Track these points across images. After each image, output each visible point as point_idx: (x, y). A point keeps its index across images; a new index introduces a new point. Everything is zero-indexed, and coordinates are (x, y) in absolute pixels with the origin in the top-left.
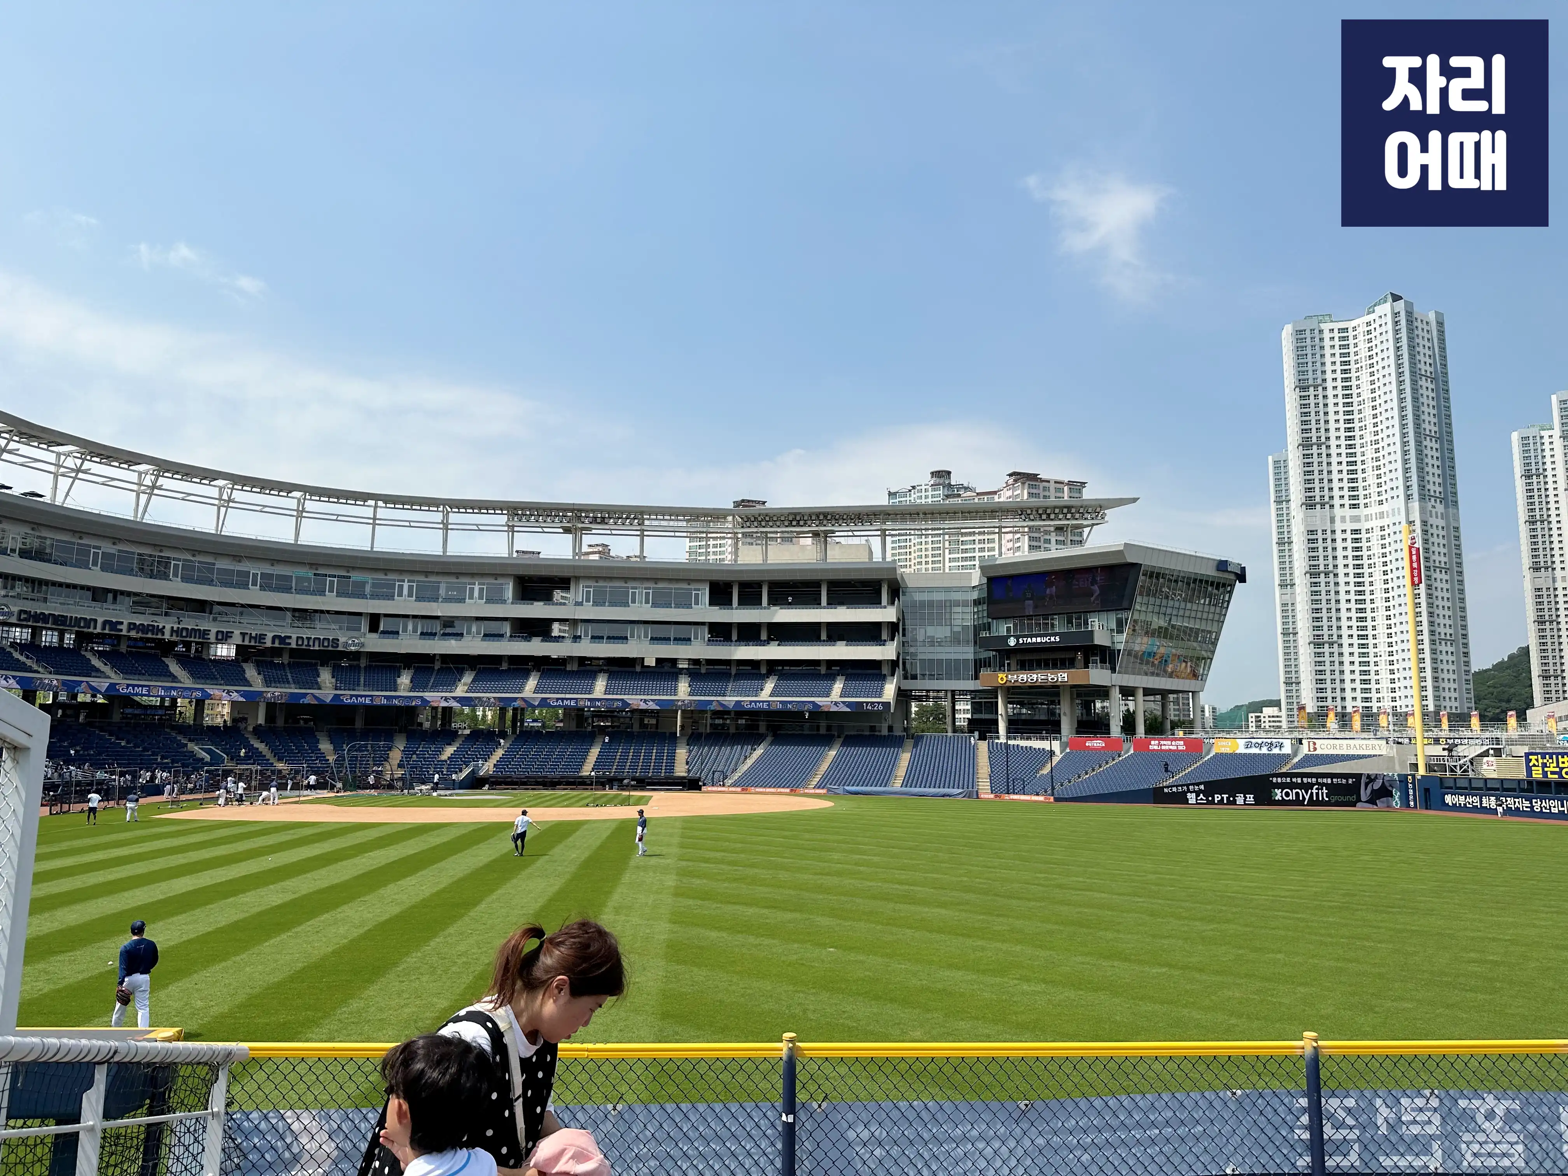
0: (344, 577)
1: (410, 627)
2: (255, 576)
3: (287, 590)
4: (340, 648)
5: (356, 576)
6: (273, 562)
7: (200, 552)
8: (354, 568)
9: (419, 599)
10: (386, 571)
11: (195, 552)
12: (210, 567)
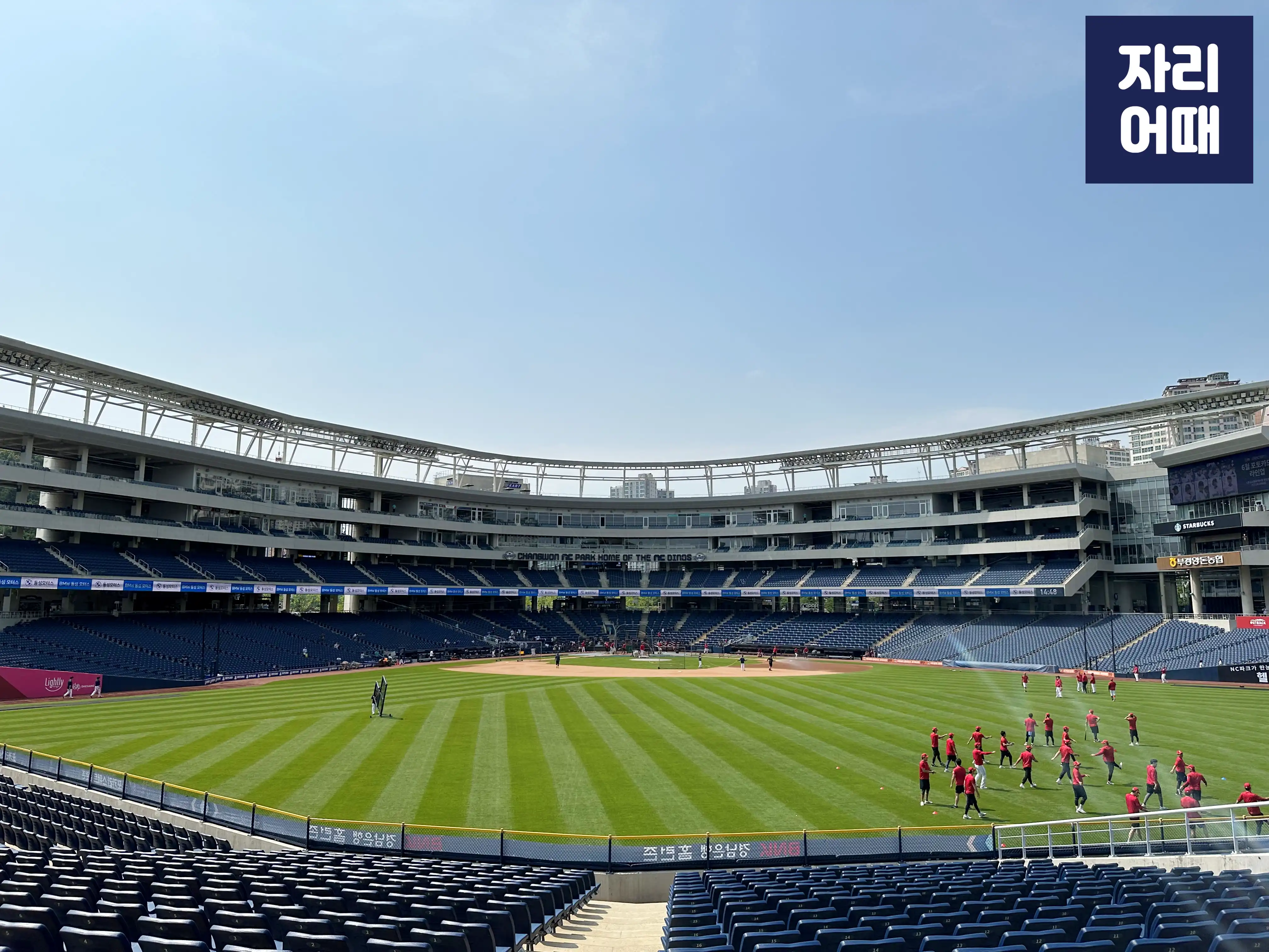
0: (696, 515)
1: (736, 544)
2: (646, 519)
3: (664, 526)
4: (693, 561)
5: (703, 514)
6: (655, 510)
7: (615, 510)
8: (701, 509)
9: (740, 525)
10: (719, 509)
11: (612, 510)
12: (621, 518)
